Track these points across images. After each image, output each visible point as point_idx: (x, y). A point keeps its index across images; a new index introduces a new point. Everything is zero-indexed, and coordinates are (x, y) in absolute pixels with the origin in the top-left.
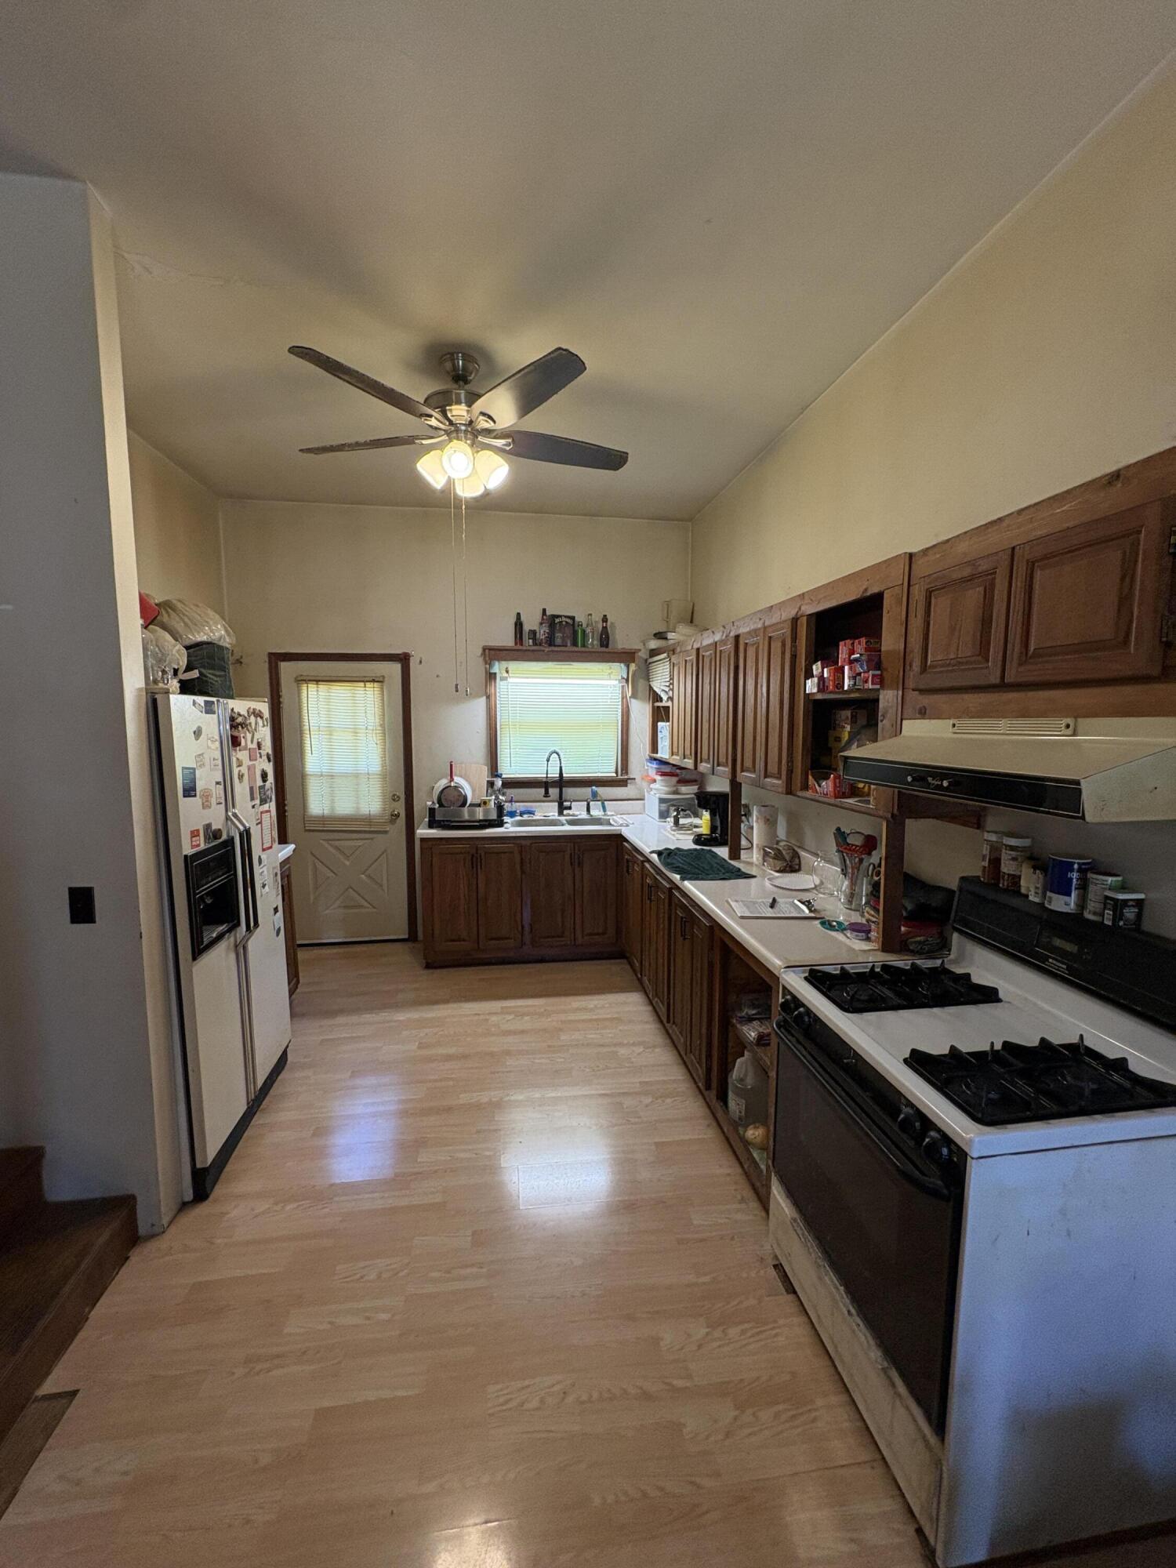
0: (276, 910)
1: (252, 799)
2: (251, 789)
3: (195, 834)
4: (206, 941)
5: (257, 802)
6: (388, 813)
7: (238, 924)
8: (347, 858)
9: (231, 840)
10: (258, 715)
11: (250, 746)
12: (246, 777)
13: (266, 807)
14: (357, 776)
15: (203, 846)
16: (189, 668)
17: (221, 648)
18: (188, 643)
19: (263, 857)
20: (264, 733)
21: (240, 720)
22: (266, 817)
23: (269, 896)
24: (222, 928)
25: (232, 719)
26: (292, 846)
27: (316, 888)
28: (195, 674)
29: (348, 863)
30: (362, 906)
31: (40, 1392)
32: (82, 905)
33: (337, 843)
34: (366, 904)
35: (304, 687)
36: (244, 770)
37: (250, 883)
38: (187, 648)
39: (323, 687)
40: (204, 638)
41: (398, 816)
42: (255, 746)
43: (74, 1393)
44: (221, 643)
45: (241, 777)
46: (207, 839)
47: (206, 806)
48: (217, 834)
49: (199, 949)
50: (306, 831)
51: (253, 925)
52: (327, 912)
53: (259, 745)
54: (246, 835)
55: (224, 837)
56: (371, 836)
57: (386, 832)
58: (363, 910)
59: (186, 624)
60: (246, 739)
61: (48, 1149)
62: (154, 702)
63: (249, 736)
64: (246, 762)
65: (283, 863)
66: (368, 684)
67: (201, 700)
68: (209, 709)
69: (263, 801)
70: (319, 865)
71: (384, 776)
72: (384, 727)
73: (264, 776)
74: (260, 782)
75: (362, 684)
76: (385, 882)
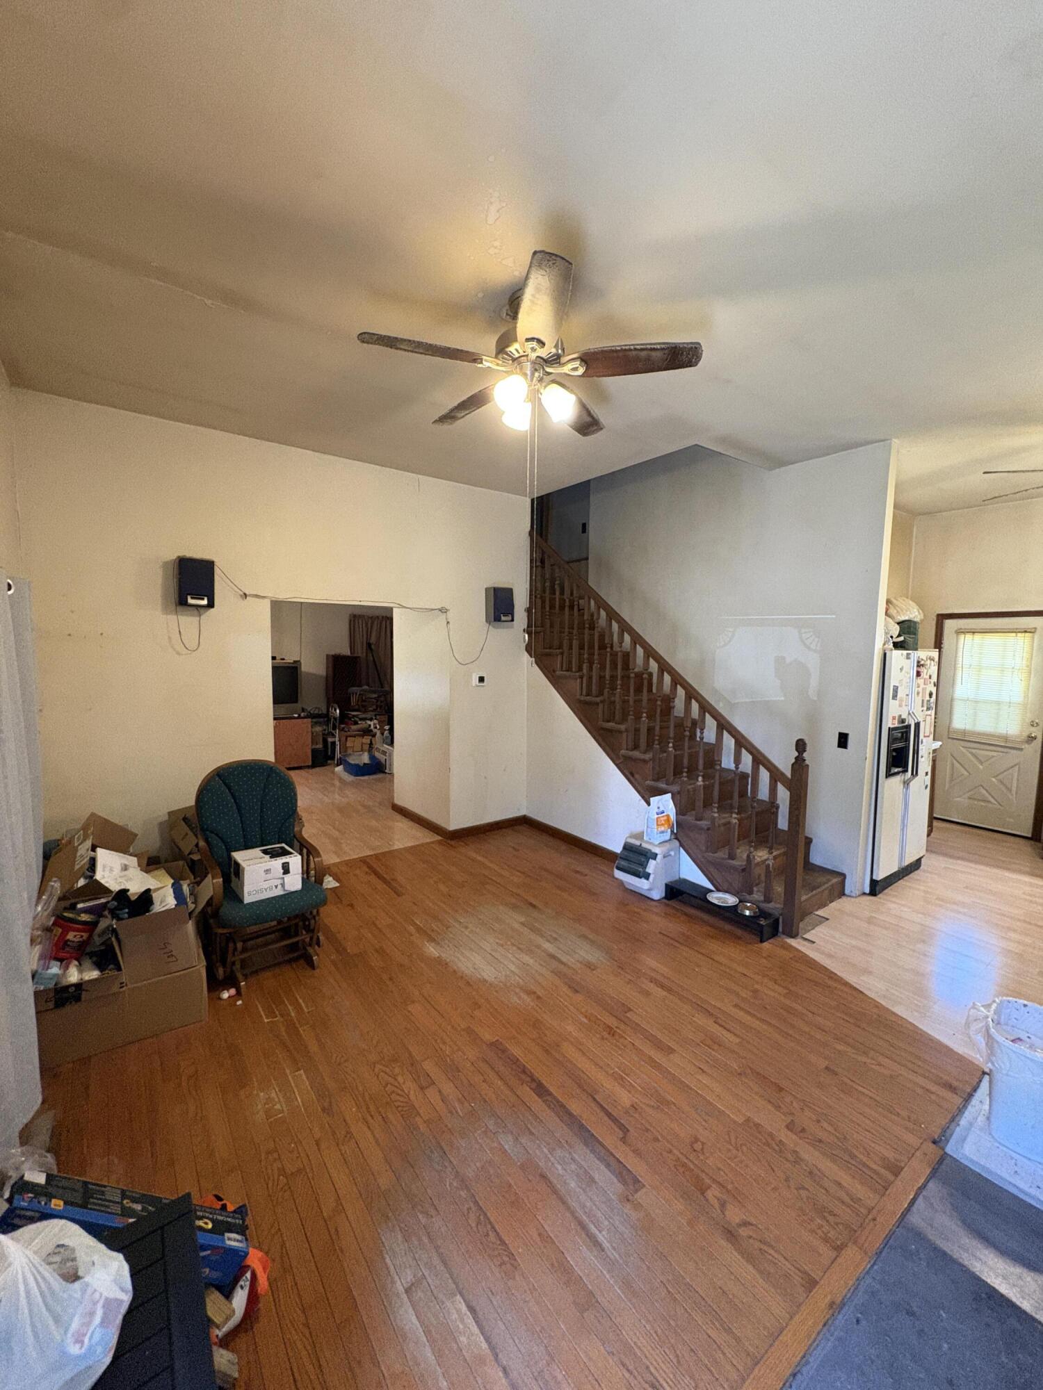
0: (927, 774)
1: (923, 706)
2: (923, 701)
3: (894, 718)
4: (892, 772)
5: (925, 708)
6: (1025, 734)
7: (907, 771)
8: (981, 763)
9: (908, 727)
10: (932, 659)
11: (925, 676)
12: (921, 694)
13: (929, 712)
14: (998, 703)
15: (896, 725)
16: (899, 635)
17: (915, 623)
18: (898, 621)
19: (924, 741)
20: (933, 669)
21: (922, 662)
22: (928, 718)
23: (925, 765)
24: (900, 769)
25: (918, 662)
26: (940, 743)
27: (952, 780)
28: (902, 639)
29: (981, 767)
30: (989, 802)
31: (817, 913)
32: (843, 741)
33: (974, 751)
34: (993, 800)
35: (962, 637)
36: (920, 690)
37: (916, 752)
38: (898, 623)
39: (978, 637)
40: (907, 618)
41: (1035, 738)
42: (928, 677)
43: (827, 919)
44: (915, 620)
45: (918, 693)
46: (899, 722)
47: (900, 706)
48: (903, 721)
49: (889, 775)
50: (949, 738)
51: (915, 773)
52: (958, 799)
53: (930, 677)
54: (917, 725)
55: (906, 723)
56: (1005, 750)
57: (1021, 749)
58: (990, 805)
59: (898, 612)
60: (924, 674)
61: (814, 841)
62: (885, 654)
63: (925, 671)
64: (922, 686)
65: (934, 751)
66: (1019, 635)
67: (905, 652)
68: (908, 657)
69: (928, 709)
70: (957, 764)
71: (1025, 705)
72: (1030, 670)
73: (931, 695)
74: (928, 698)
75: (1014, 634)
76: (1015, 785)
